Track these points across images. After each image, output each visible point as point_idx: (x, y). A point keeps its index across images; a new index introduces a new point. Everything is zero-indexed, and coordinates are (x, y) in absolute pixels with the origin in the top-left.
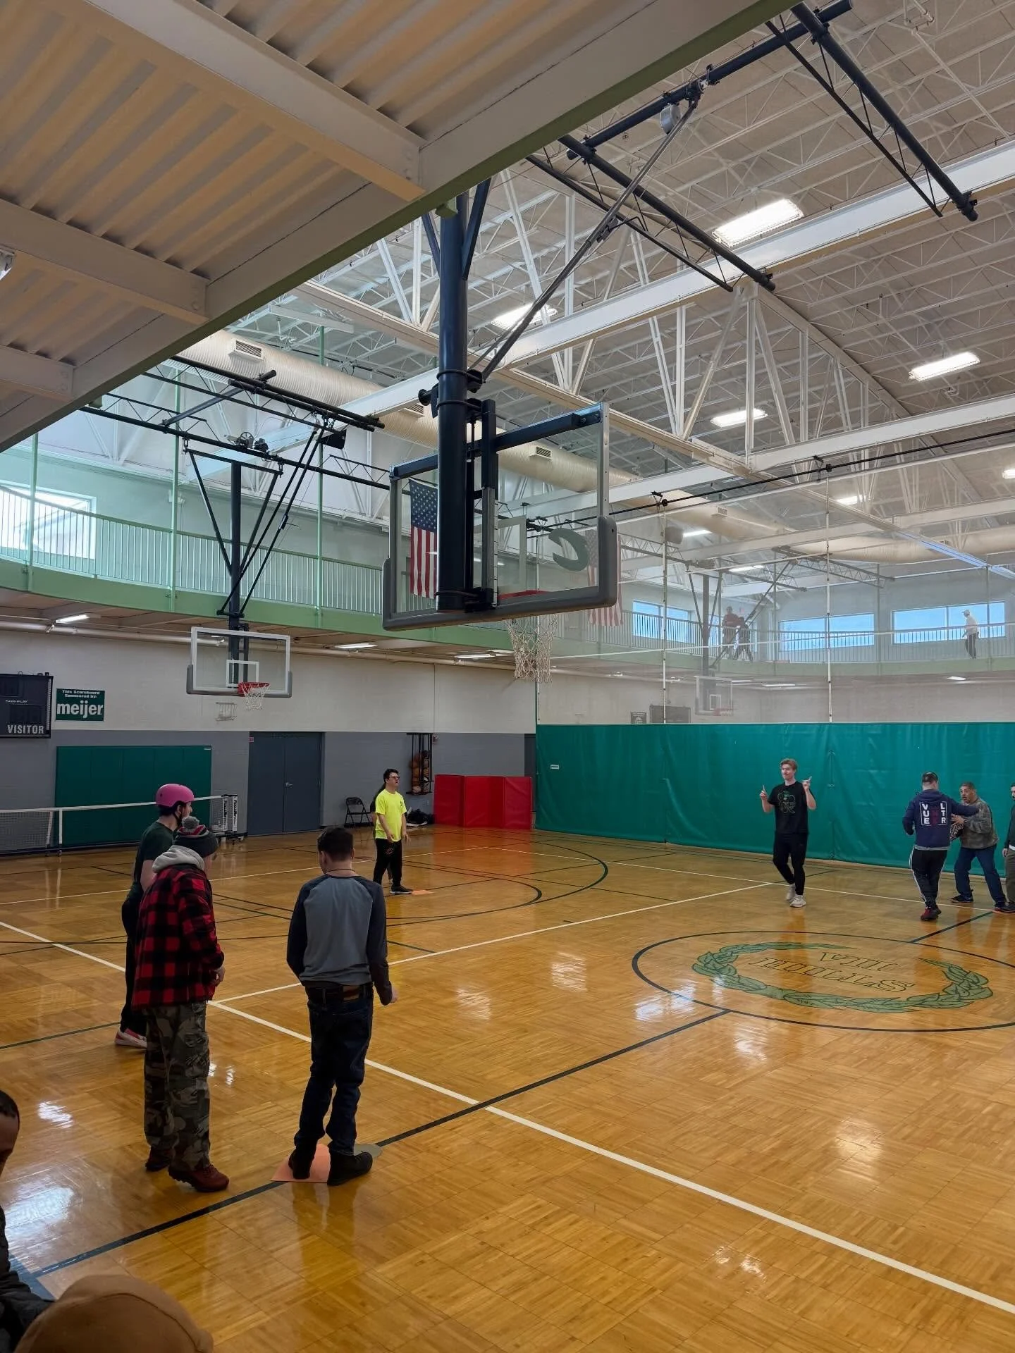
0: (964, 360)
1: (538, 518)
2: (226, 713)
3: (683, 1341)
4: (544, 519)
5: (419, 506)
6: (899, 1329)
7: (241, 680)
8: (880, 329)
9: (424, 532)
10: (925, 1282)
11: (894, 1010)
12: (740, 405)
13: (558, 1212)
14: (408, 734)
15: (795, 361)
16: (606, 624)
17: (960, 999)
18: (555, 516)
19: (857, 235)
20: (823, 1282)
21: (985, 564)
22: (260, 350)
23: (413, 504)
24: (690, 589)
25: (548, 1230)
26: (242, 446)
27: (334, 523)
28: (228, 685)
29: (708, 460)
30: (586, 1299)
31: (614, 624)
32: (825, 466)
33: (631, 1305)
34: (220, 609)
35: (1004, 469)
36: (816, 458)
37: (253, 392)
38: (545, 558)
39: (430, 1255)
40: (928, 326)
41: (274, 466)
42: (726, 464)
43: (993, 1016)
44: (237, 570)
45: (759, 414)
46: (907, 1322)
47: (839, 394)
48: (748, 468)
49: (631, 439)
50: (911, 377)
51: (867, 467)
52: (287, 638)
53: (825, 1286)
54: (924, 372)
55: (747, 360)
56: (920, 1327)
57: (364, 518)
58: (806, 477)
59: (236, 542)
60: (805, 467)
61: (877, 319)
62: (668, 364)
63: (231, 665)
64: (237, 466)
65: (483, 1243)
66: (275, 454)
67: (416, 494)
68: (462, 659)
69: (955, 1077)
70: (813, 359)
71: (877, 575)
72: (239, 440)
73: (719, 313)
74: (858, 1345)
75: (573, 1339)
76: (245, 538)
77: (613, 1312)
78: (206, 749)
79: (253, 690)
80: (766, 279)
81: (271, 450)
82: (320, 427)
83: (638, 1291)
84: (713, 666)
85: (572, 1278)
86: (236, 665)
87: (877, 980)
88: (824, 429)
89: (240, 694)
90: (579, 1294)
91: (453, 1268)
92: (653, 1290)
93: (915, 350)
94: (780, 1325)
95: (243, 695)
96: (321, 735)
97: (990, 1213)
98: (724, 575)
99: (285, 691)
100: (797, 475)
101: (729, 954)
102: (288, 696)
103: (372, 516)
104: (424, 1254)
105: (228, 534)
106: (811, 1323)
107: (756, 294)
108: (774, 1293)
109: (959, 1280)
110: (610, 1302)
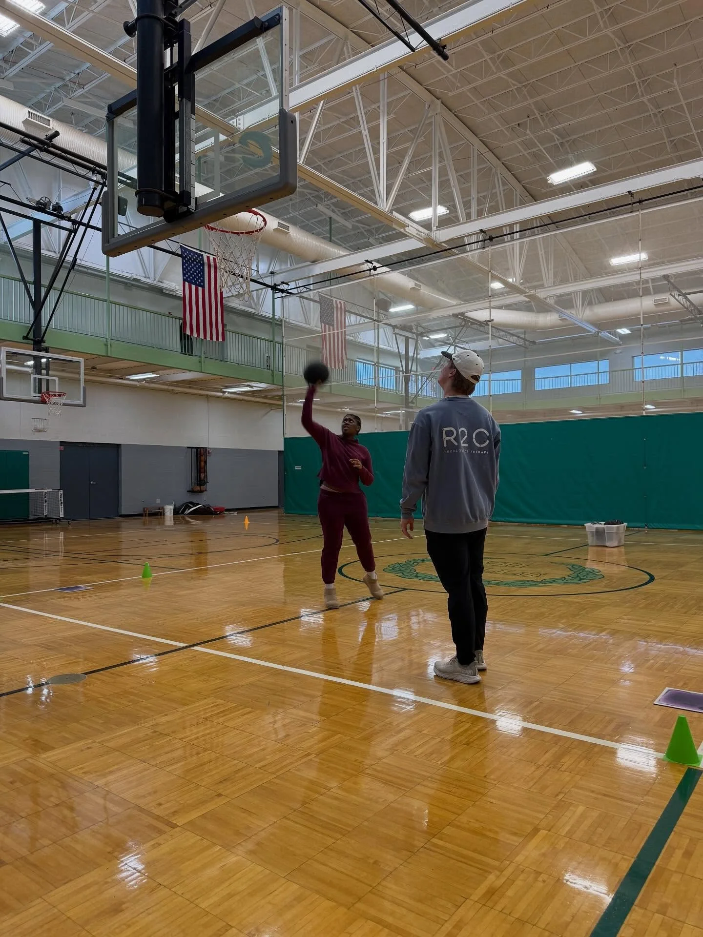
0: (585, 168)
1: (283, 283)
2: (40, 426)
3: (329, 790)
4: (287, 284)
5: (189, 266)
6: (533, 769)
7: (44, 389)
8: (528, 145)
9: (193, 287)
10: (555, 736)
11: (531, 586)
12: (428, 204)
13: (235, 707)
14: (188, 447)
15: (468, 171)
16: (335, 367)
17: (580, 580)
18: (295, 281)
19: (510, 7)
20: (467, 740)
21: (597, 330)
22: (49, 120)
23: (183, 264)
24: (397, 350)
25: (221, 720)
26: (41, 207)
27: (126, 284)
28: (33, 395)
29: (405, 230)
30: (242, 765)
31: (341, 368)
32: (488, 237)
33: (286, 766)
34: (25, 335)
35: (611, 256)
36: (482, 231)
37: (42, 151)
38: (291, 321)
39: (99, 743)
40: (562, 144)
41: (68, 225)
42: (417, 234)
43: (605, 587)
44: (37, 305)
45: (442, 210)
46: (540, 763)
47: (499, 198)
48: (434, 239)
49: (353, 233)
50: (549, 182)
51: (518, 237)
52: (82, 360)
53: (467, 744)
54: (558, 178)
55: (433, 168)
56: (551, 766)
57: (148, 281)
58: (474, 246)
59: (37, 283)
60: (474, 239)
61: (526, 135)
62: (374, 154)
63: (35, 379)
64: (37, 224)
65: (155, 732)
66: (69, 215)
67: (186, 257)
68: (229, 393)
69: (577, 617)
70: (481, 169)
71: (525, 339)
72: (38, 203)
73: (412, 127)
74: (496, 783)
75: (219, 795)
76: (45, 281)
77: (265, 772)
78: (24, 453)
79: (53, 399)
80: (441, 49)
81: (65, 211)
82: (100, 183)
83: (294, 756)
84: (412, 402)
85: (232, 751)
86: (40, 380)
87: (521, 572)
88: (489, 213)
89: (43, 402)
90: (236, 762)
91: (118, 751)
92: (309, 754)
93: (552, 161)
94: (424, 773)
95: (46, 403)
96: (118, 446)
97: (609, 690)
98: (419, 337)
99: (81, 402)
100: (468, 244)
101: (412, 563)
102: (84, 406)
103: (155, 280)
104: (94, 742)
105: (30, 277)
106: (453, 770)
107: (439, 111)
108: (420, 751)
109: (584, 733)
110: (263, 766)
